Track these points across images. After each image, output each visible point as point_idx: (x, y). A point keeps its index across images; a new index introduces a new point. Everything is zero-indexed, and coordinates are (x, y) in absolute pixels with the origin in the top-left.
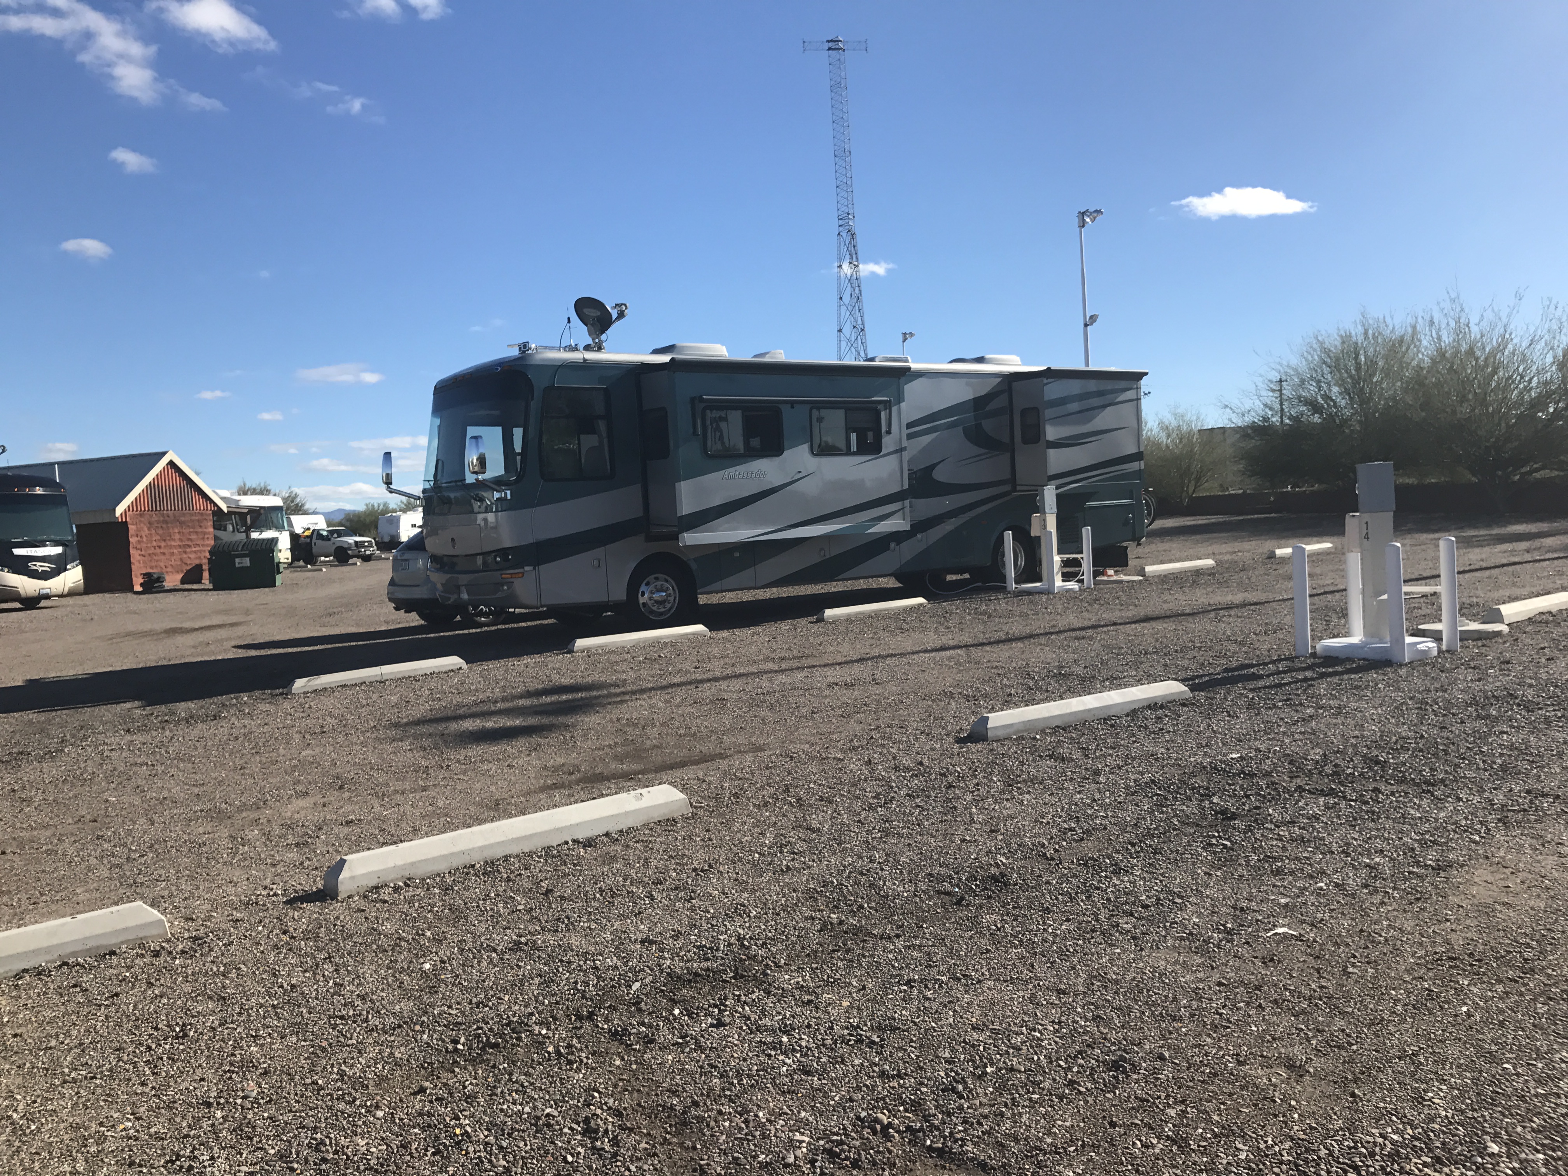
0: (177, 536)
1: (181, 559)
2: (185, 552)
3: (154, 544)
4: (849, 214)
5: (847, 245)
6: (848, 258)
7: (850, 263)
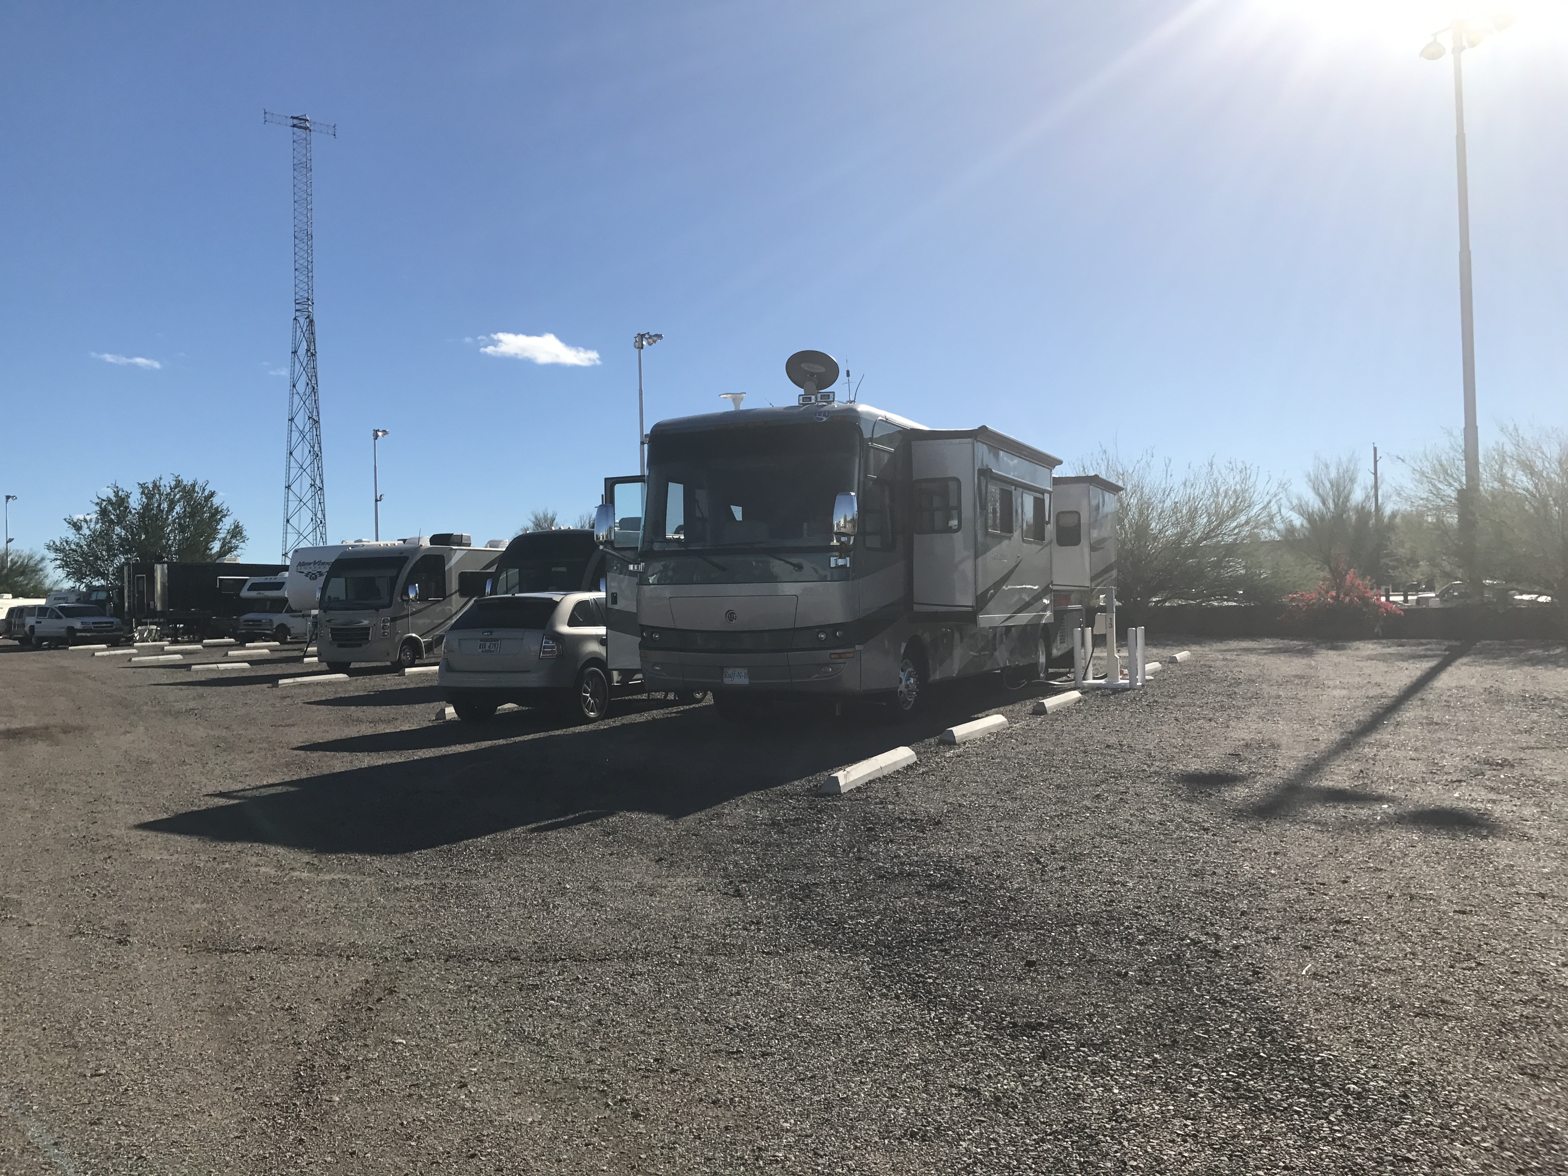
4: (308, 299)
5: (304, 330)
6: (304, 346)
7: (308, 351)
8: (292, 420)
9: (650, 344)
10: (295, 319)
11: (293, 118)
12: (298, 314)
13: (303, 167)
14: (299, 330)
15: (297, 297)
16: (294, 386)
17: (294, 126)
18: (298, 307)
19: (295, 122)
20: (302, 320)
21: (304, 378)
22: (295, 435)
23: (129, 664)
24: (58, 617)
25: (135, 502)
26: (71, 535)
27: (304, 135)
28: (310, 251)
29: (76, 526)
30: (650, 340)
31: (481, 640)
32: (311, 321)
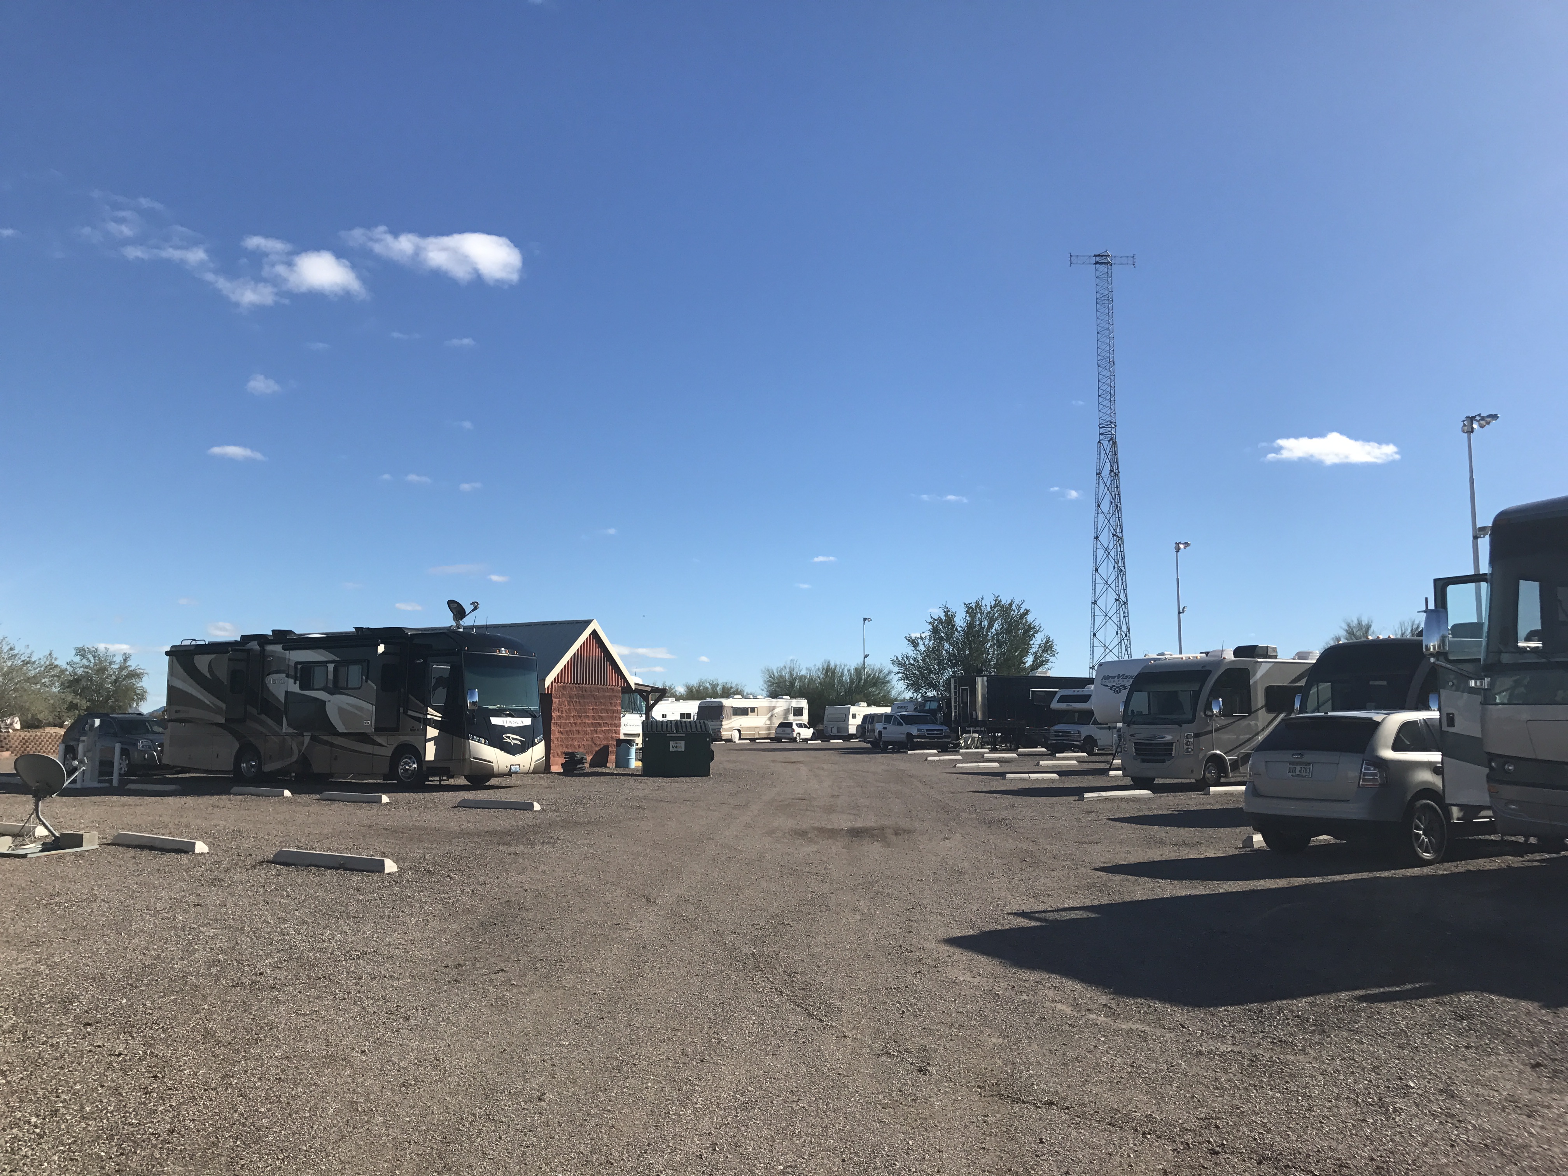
0: (591, 714)
1: (592, 739)
2: (596, 731)
3: (572, 721)
4: (1111, 422)
5: (1107, 453)
6: (1108, 466)
7: (1111, 471)
8: (1097, 538)
9: (1482, 427)
10: (1099, 442)
11: (1095, 256)
12: (1101, 437)
13: (1105, 299)
14: (1103, 452)
15: (1101, 421)
16: (1099, 506)
17: (1097, 263)
18: (1102, 431)
19: (1098, 259)
20: (1105, 443)
21: (1108, 498)
22: (1101, 552)
23: (954, 770)
24: (900, 724)
25: (961, 620)
26: (910, 651)
27: (1106, 270)
28: (1112, 377)
29: (914, 643)
30: (1483, 422)
31: (1291, 763)
32: (1114, 443)
